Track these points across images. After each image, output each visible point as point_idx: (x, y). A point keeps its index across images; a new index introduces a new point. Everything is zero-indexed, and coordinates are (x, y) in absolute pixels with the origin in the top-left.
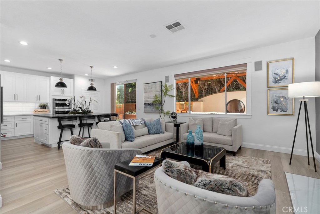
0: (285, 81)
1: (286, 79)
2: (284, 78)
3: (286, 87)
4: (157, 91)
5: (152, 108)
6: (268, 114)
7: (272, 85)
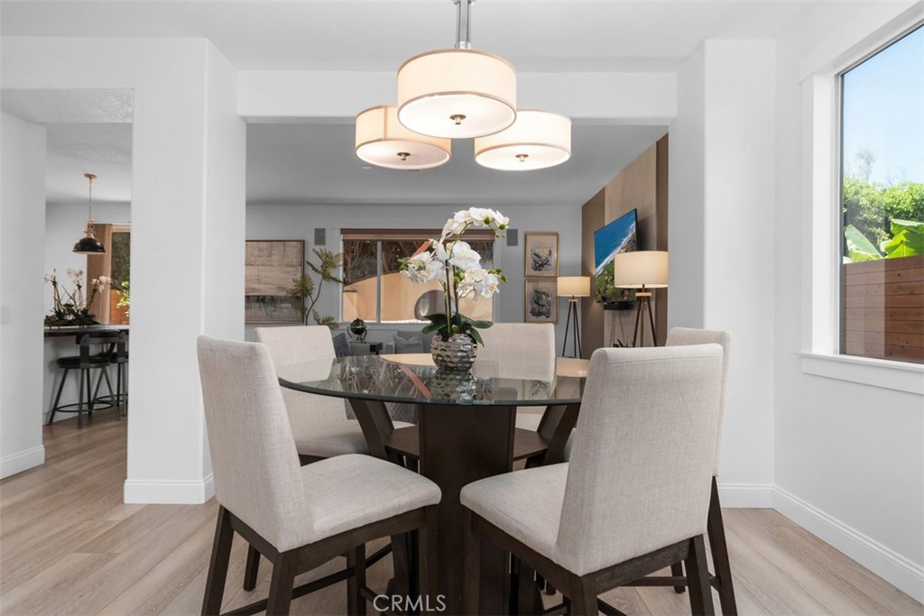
0: (548, 267)
1: (549, 265)
2: (546, 264)
3: (554, 279)
4: (288, 265)
5: (270, 308)
6: (525, 321)
7: (531, 272)
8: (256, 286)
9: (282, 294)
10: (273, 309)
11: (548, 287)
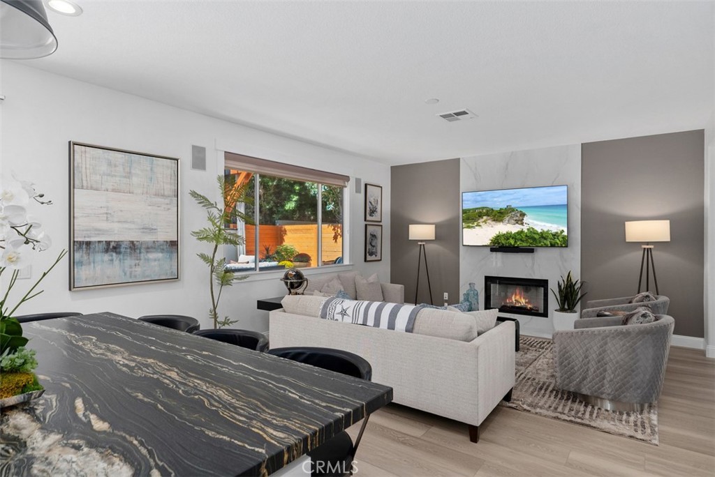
0: (376, 214)
2: (375, 211)
4: (157, 195)
5: (129, 261)
6: (365, 260)
7: (369, 218)
8: (103, 225)
9: (148, 238)
10: (133, 262)
11: (376, 230)
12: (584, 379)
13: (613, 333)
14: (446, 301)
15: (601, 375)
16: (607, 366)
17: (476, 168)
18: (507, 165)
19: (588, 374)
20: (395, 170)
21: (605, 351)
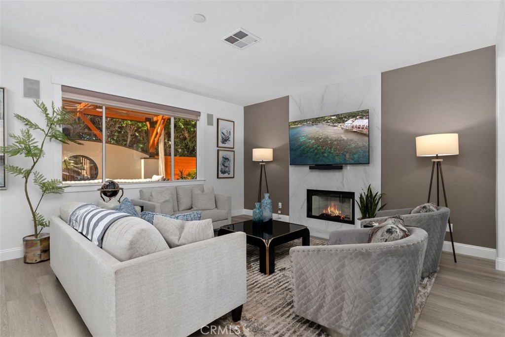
0: (229, 142)
2: (228, 139)
6: (218, 177)
7: (221, 144)
11: (230, 155)
12: (321, 307)
13: (351, 254)
14: (280, 209)
15: (338, 304)
16: (345, 294)
17: (300, 102)
18: (323, 97)
19: (324, 302)
20: (247, 109)
21: (342, 275)
